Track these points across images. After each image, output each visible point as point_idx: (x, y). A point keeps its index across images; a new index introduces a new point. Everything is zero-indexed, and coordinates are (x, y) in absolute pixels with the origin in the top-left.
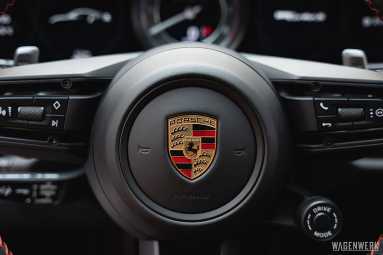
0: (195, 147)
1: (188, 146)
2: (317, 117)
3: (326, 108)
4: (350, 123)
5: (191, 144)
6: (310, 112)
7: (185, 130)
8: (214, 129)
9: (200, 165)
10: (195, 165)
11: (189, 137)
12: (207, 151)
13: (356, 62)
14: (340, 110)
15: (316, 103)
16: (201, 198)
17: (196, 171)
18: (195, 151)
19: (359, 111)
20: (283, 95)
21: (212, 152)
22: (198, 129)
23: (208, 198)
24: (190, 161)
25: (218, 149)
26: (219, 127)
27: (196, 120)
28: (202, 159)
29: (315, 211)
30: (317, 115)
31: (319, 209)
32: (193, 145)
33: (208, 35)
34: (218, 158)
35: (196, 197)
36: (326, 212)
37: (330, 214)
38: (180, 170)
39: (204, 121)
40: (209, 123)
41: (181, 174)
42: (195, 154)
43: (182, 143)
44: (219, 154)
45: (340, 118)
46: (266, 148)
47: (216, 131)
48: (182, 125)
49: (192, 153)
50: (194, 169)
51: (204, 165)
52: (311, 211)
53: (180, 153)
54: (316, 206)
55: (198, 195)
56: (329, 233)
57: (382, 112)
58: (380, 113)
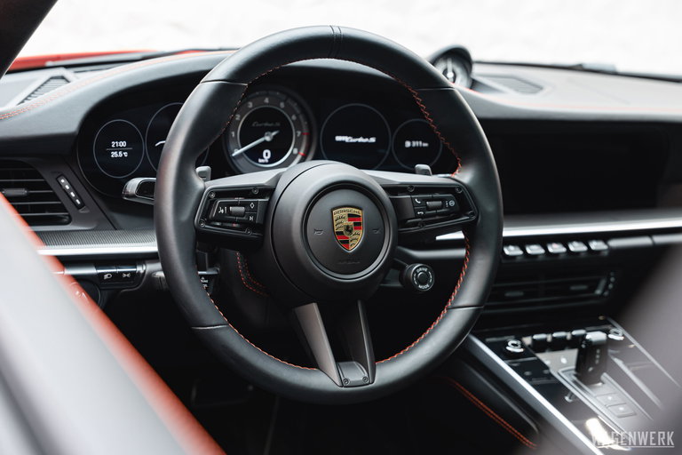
0: (350, 229)
1: (346, 228)
2: (414, 209)
3: (419, 202)
4: (435, 211)
5: (348, 227)
6: (409, 206)
7: (344, 218)
8: (360, 217)
9: (354, 241)
10: (351, 241)
11: (346, 222)
12: (357, 231)
13: (425, 173)
14: (428, 203)
15: (413, 200)
16: (356, 263)
17: (351, 245)
18: (351, 232)
19: (439, 203)
21: (361, 232)
22: (351, 216)
24: (348, 238)
25: (364, 229)
26: (363, 215)
27: (350, 211)
28: (355, 237)
29: (418, 271)
30: (414, 207)
31: (420, 269)
34: (364, 235)
35: (352, 262)
36: (424, 272)
37: (427, 273)
38: (342, 245)
39: (354, 211)
40: (357, 213)
42: (351, 234)
43: (343, 227)
44: (365, 233)
45: (428, 208)
47: (362, 218)
48: (341, 215)
49: (349, 233)
50: (350, 243)
51: (356, 241)
52: (415, 271)
53: (341, 233)
54: (418, 268)
55: (354, 261)
56: (428, 286)
57: (454, 203)
58: (452, 203)
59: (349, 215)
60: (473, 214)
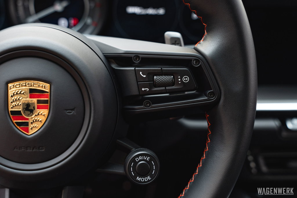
0: (31, 108)
1: (25, 107)
2: (138, 84)
3: (145, 76)
4: (164, 88)
5: (28, 105)
7: (23, 93)
8: (48, 92)
9: (36, 123)
10: (32, 123)
12: (42, 111)
13: (175, 42)
14: (155, 77)
15: (136, 72)
16: (38, 151)
17: (32, 128)
18: (32, 111)
19: (169, 78)
20: (114, 66)
21: (45, 112)
23: (43, 150)
24: (28, 119)
25: (51, 109)
26: (52, 90)
27: (32, 86)
28: (38, 117)
29: (137, 160)
30: (137, 82)
31: (140, 158)
32: (30, 106)
33: (75, 25)
34: (52, 116)
35: (33, 150)
36: (146, 161)
37: (149, 162)
38: (18, 127)
39: (39, 86)
40: (44, 87)
41: (20, 131)
42: (32, 114)
43: (21, 105)
44: (52, 113)
45: (156, 85)
46: (92, 108)
47: (49, 94)
48: (19, 90)
49: (29, 112)
50: (31, 126)
51: (39, 123)
52: (133, 160)
53: (19, 113)
54: (138, 156)
55: (35, 148)
56: (149, 178)
57: (188, 79)
58: (186, 79)
59: (31, 91)
60: (213, 94)
